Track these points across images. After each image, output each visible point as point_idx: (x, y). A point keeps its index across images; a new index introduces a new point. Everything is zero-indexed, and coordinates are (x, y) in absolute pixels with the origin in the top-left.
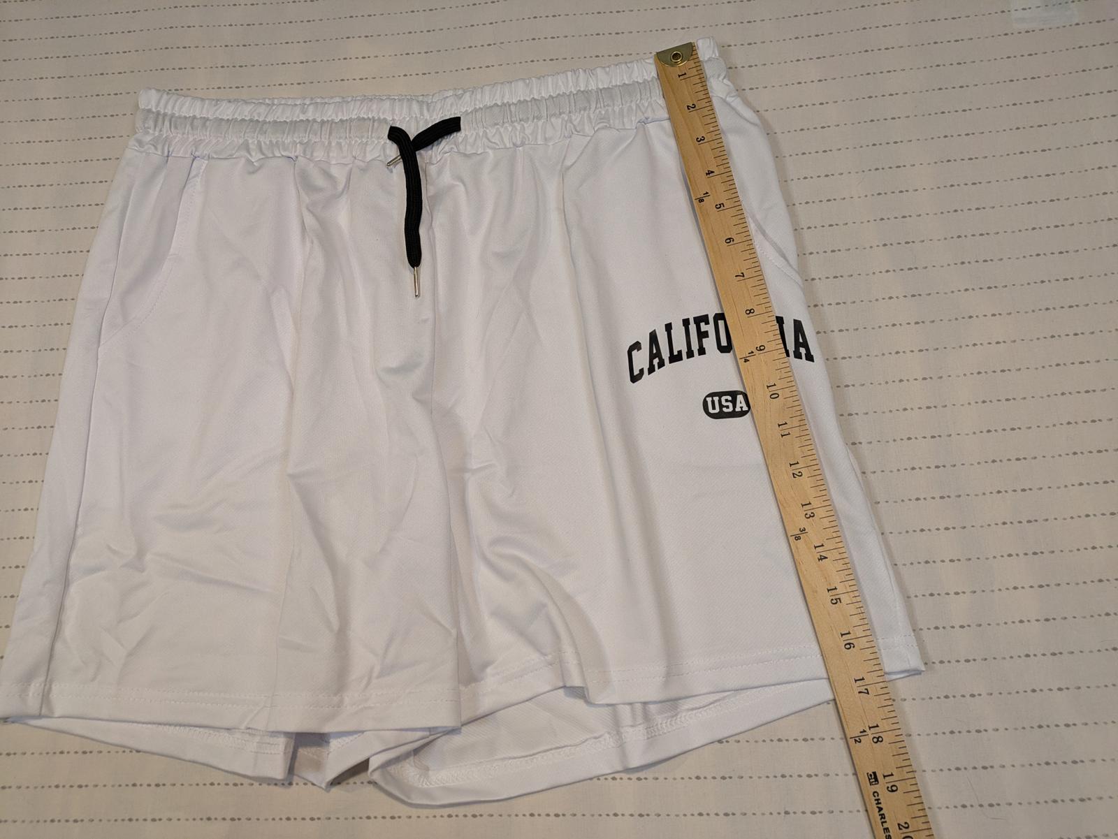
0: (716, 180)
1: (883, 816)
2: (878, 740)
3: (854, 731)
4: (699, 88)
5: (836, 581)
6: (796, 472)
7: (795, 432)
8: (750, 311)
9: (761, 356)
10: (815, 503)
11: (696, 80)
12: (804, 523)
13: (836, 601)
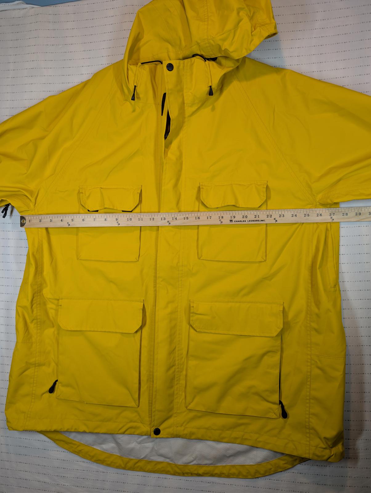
0: (64, 219)
1: (240, 221)
2: (222, 217)
3: (219, 223)
4: (35, 217)
5: (182, 217)
6: (153, 219)
7: (142, 217)
8: (105, 220)
9: (119, 220)
10: (162, 216)
11: (32, 217)
12: (166, 221)
13: (187, 218)
